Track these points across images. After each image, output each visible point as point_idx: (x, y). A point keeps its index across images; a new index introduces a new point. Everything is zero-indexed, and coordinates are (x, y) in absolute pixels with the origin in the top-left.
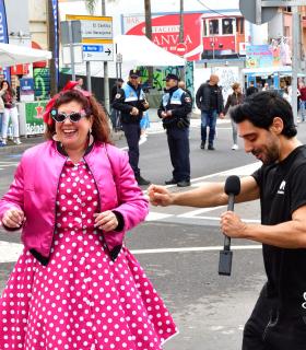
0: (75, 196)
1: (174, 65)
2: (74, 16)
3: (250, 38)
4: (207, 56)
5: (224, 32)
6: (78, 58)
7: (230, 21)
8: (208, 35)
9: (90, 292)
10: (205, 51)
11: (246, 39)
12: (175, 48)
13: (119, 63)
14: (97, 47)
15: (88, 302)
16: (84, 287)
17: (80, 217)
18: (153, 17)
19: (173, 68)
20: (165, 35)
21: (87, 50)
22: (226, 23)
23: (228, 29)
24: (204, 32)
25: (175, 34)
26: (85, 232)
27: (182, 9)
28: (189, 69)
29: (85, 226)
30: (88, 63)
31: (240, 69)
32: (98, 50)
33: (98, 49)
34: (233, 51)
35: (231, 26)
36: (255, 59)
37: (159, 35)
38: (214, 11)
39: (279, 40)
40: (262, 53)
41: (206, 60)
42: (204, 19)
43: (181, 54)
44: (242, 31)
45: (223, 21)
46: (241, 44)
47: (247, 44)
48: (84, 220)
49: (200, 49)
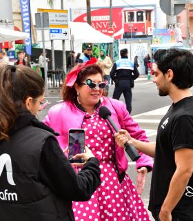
0: (96, 136)
1: (106, 42)
2: (43, 10)
3: (155, 24)
4: (126, 36)
5: (138, 21)
6: (47, 38)
7: (142, 12)
8: (127, 22)
9: (110, 206)
10: (126, 33)
11: (153, 25)
12: (106, 31)
13: (72, 41)
14: (58, 30)
15: (108, 213)
16: (105, 202)
17: (101, 151)
18: (92, 10)
19: (105, 44)
20: (99, 22)
21: (51, 32)
22: (139, 14)
23: (140, 18)
24: (125, 20)
25: (105, 21)
26: (104, 162)
27: (111, 5)
28: (115, 45)
29: (104, 158)
30: (52, 41)
31: (149, 45)
32: (58, 33)
33: (59, 31)
34: (144, 33)
35: (142, 16)
36: (158, 38)
37: (95, 22)
38: (131, 6)
39: (174, 25)
40: (163, 34)
41: (126, 39)
42: (125, 11)
43: (111, 35)
44: (150, 20)
45: (137, 13)
46: (149, 28)
47: (153, 28)
48: (103, 153)
49: (122, 32)
